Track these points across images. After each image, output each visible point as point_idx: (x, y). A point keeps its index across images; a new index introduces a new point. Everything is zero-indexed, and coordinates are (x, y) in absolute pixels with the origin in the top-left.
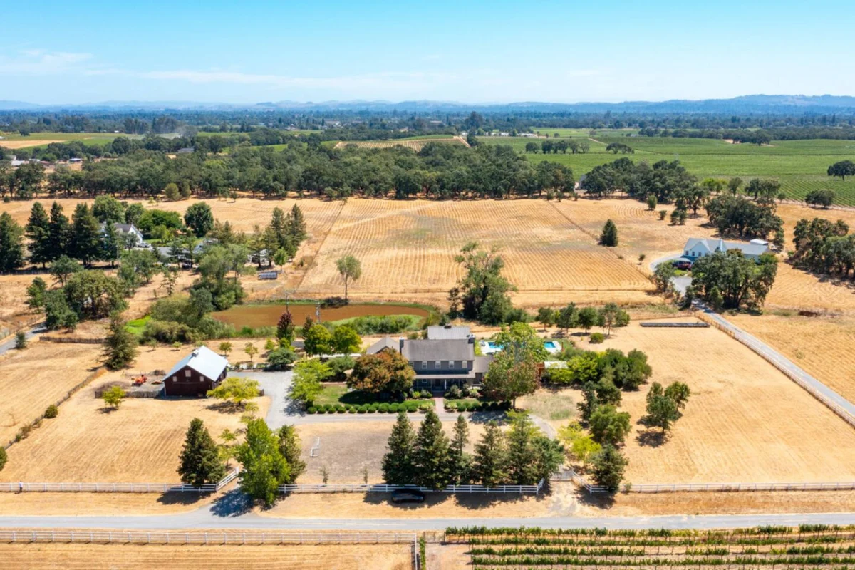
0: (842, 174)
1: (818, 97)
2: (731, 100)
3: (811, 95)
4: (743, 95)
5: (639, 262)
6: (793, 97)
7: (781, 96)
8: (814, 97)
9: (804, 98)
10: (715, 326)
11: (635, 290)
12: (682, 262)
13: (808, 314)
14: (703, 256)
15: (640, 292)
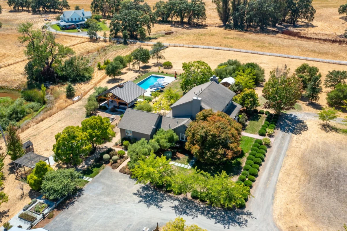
10: (170, 46)
11: (84, 42)
12: (69, 25)
13: (170, 33)
14: (77, 20)
15: (87, 42)
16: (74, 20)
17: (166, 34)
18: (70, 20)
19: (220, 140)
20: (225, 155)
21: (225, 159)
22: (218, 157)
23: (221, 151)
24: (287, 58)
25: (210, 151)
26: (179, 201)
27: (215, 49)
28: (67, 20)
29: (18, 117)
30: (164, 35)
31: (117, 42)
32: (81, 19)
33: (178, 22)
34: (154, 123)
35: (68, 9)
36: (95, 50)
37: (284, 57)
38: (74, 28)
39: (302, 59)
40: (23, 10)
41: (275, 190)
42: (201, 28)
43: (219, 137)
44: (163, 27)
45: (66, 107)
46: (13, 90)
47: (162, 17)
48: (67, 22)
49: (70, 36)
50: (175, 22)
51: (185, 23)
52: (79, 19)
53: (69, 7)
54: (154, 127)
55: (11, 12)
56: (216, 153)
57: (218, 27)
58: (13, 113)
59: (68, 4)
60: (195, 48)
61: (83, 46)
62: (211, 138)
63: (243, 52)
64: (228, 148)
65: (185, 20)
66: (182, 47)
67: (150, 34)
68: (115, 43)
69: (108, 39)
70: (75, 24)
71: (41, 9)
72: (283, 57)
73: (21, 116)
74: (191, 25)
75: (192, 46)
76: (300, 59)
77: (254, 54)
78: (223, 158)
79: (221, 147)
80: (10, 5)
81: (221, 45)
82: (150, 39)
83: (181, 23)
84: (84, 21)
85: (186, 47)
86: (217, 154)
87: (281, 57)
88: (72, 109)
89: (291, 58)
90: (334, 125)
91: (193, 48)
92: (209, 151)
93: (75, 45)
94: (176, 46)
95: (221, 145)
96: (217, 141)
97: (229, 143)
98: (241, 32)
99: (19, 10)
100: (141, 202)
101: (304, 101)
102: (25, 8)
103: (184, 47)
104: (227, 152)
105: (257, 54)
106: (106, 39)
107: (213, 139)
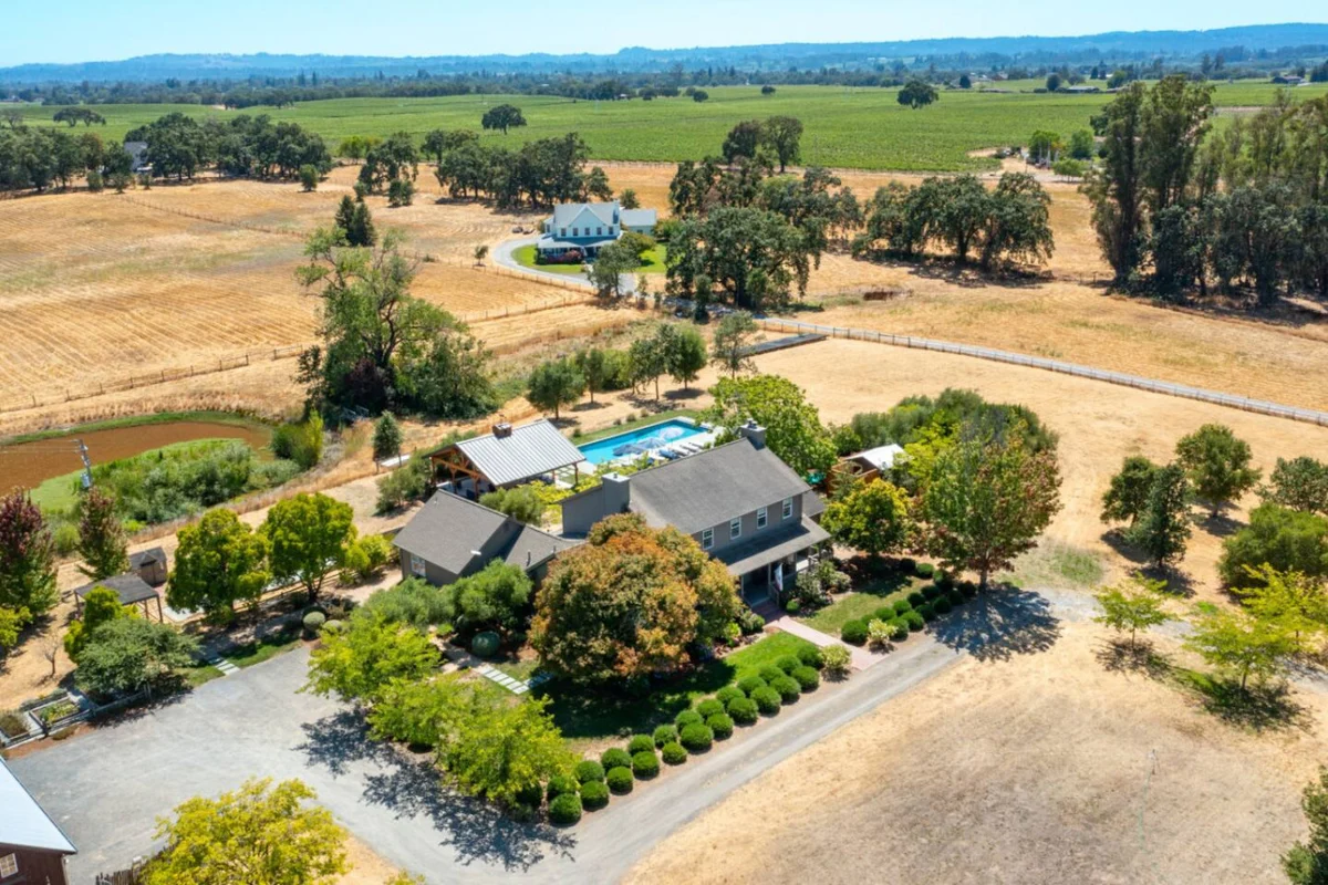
0: (503, 126)
1: (251, 56)
2: (124, 64)
3: (241, 54)
4: (141, 55)
5: (476, 261)
6: (215, 57)
7: (198, 56)
8: (245, 56)
9: (230, 57)
10: (834, 336)
11: (569, 305)
12: (565, 250)
13: (880, 296)
14: (593, 233)
15: (582, 307)
16: (581, 234)
17: (868, 296)
18: (570, 234)
19: (606, 608)
20: (610, 659)
21: (606, 674)
22: (582, 664)
23: (599, 646)
24: (1244, 409)
25: (565, 640)
26: (405, 767)
27: (983, 358)
28: (559, 235)
29: (213, 493)
30: (861, 300)
31: (678, 310)
32: (605, 232)
33: (948, 259)
34: (484, 539)
35: (605, 200)
36: (586, 332)
37: (1231, 406)
38: (575, 261)
39: (1300, 420)
40: (476, 199)
41: (722, 799)
42: (1020, 285)
43: (605, 598)
44: (877, 275)
45: (349, 481)
46: (264, 421)
47: (891, 238)
48: (557, 239)
49: (545, 284)
50: (938, 258)
51: (972, 264)
52: (599, 231)
53: (611, 193)
54: (479, 553)
55: (442, 202)
56: (581, 648)
57: (1087, 284)
58: (199, 480)
59: (607, 184)
60: (915, 347)
61: (556, 316)
62: (575, 599)
63: (1080, 375)
64: (630, 640)
65: (972, 253)
66: (875, 341)
67: (802, 294)
68: (669, 314)
69: (651, 300)
70: (582, 247)
71: (525, 196)
72: (1226, 405)
73: (226, 491)
74: (990, 272)
75: (906, 342)
76: (1293, 418)
77: (1118, 383)
78: (601, 670)
79: (603, 630)
80: (442, 182)
81: (1022, 346)
82: (800, 308)
83: (955, 266)
84: (615, 238)
85: (886, 343)
86: (584, 651)
87: (1220, 404)
88: (361, 487)
89: (1260, 412)
90: (1172, 651)
91: (909, 346)
92: (563, 638)
93: (535, 311)
94: (854, 338)
95: (606, 627)
96: (593, 610)
97: (638, 626)
98: (1162, 306)
99: (466, 197)
100: (301, 748)
101: (1133, 560)
102: (481, 193)
103: (879, 341)
104: (620, 653)
105: (1132, 386)
106: (647, 298)
107: (579, 602)
